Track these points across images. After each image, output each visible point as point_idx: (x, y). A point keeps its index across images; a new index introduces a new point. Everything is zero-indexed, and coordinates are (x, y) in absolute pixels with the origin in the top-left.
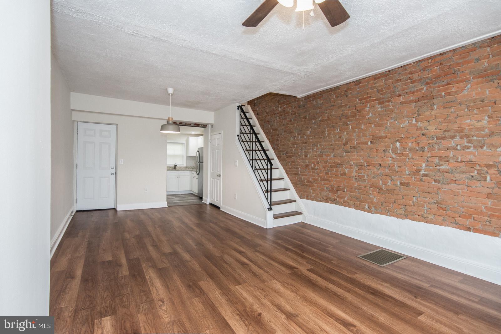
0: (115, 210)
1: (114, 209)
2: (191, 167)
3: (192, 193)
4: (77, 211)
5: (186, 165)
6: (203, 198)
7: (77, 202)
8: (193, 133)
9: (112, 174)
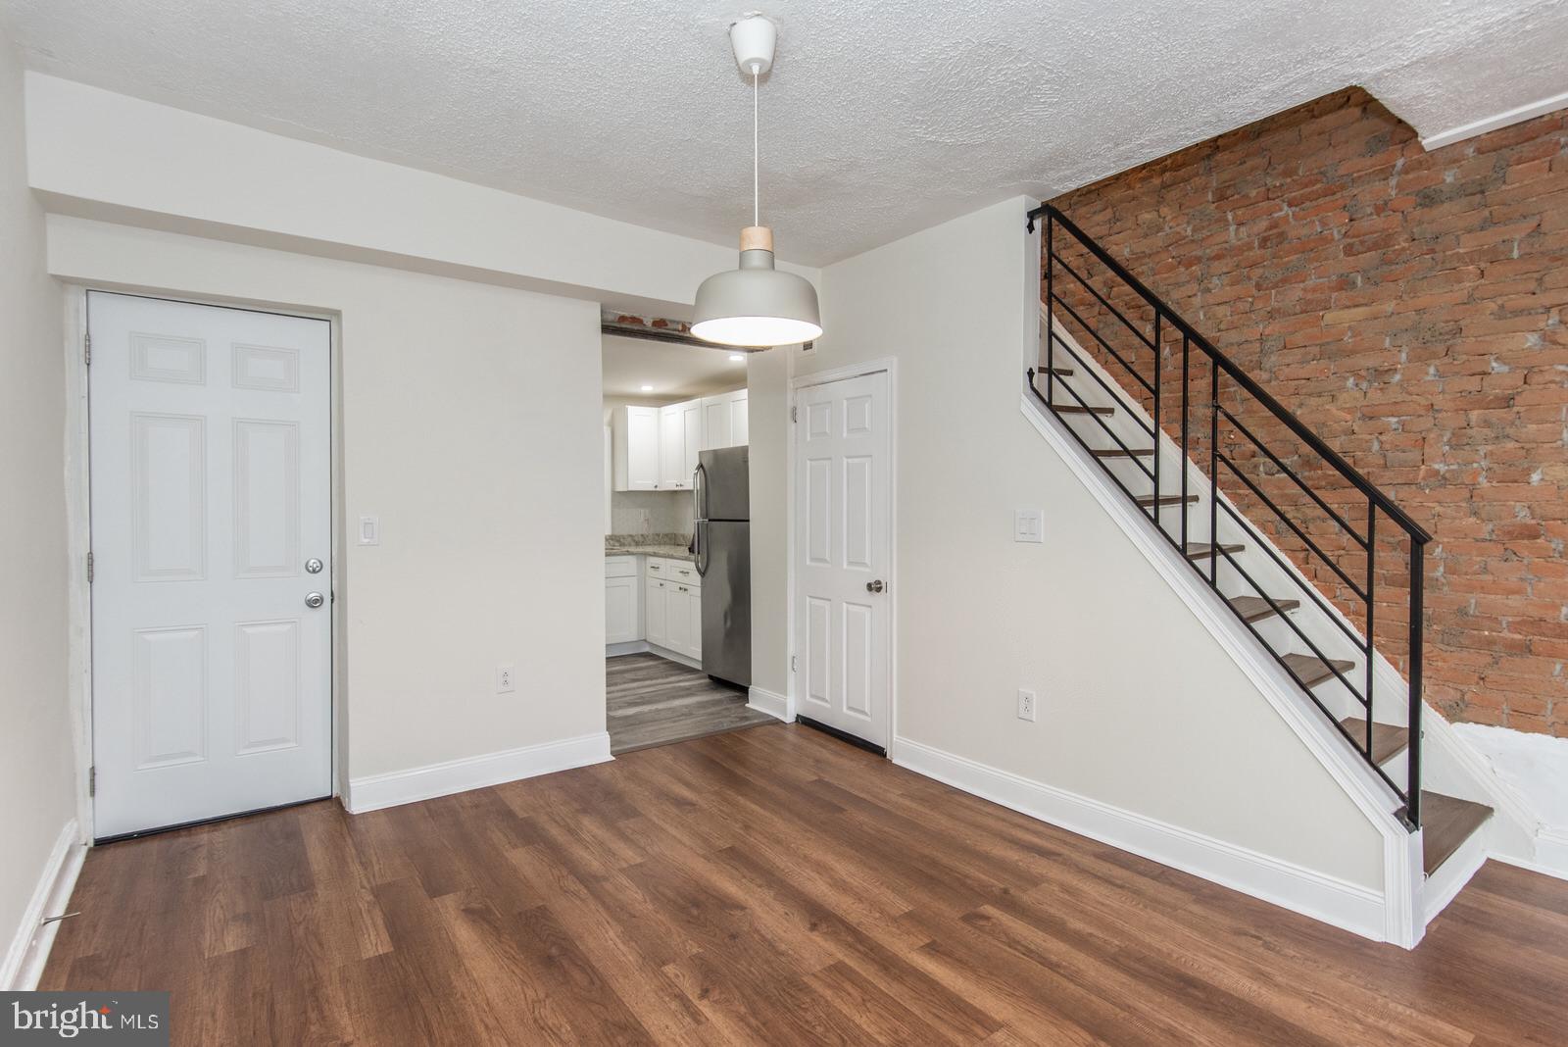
0: (333, 804)
1: (329, 798)
2: (631, 536)
3: (647, 649)
4: (101, 844)
5: (613, 528)
6: (751, 689)
7: (97, 791)
8: (647, 389)
9: (314, 603)
